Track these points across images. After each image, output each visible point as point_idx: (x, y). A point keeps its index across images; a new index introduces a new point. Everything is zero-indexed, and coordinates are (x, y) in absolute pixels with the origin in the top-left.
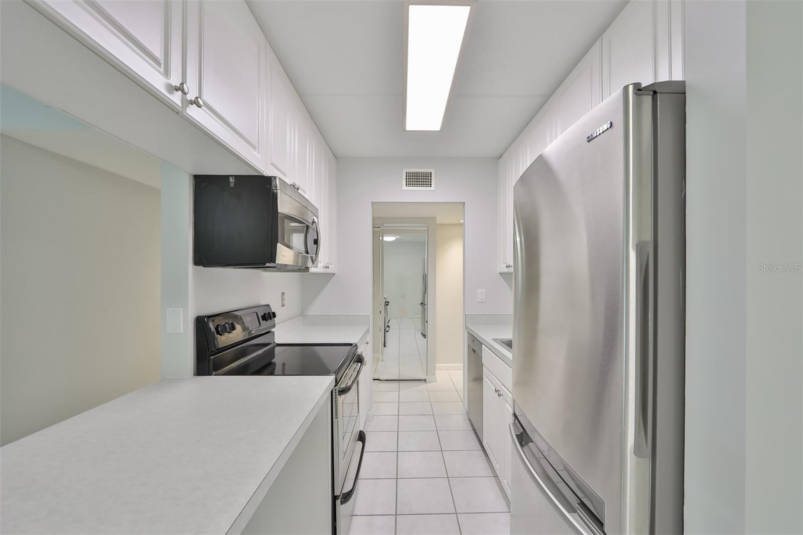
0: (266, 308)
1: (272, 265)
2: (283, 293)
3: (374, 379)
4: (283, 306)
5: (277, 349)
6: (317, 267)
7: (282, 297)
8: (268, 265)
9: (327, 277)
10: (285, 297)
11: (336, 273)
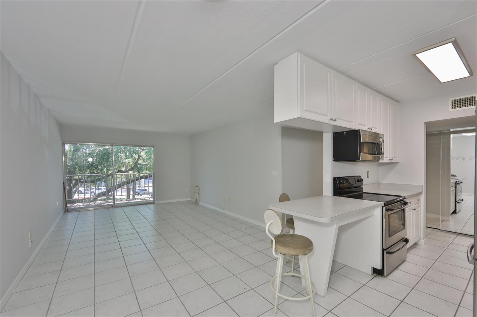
0: (359, 177)
1: (359, 160)
2: (368, 172)
3: (426, 227)
4: (368, 177)
5: (364, 194)
6: (383, 160)
7: (367, 173)
8: (357, 160)
9: (392, 164)
10: (369, 173)
11: (400, 162)
